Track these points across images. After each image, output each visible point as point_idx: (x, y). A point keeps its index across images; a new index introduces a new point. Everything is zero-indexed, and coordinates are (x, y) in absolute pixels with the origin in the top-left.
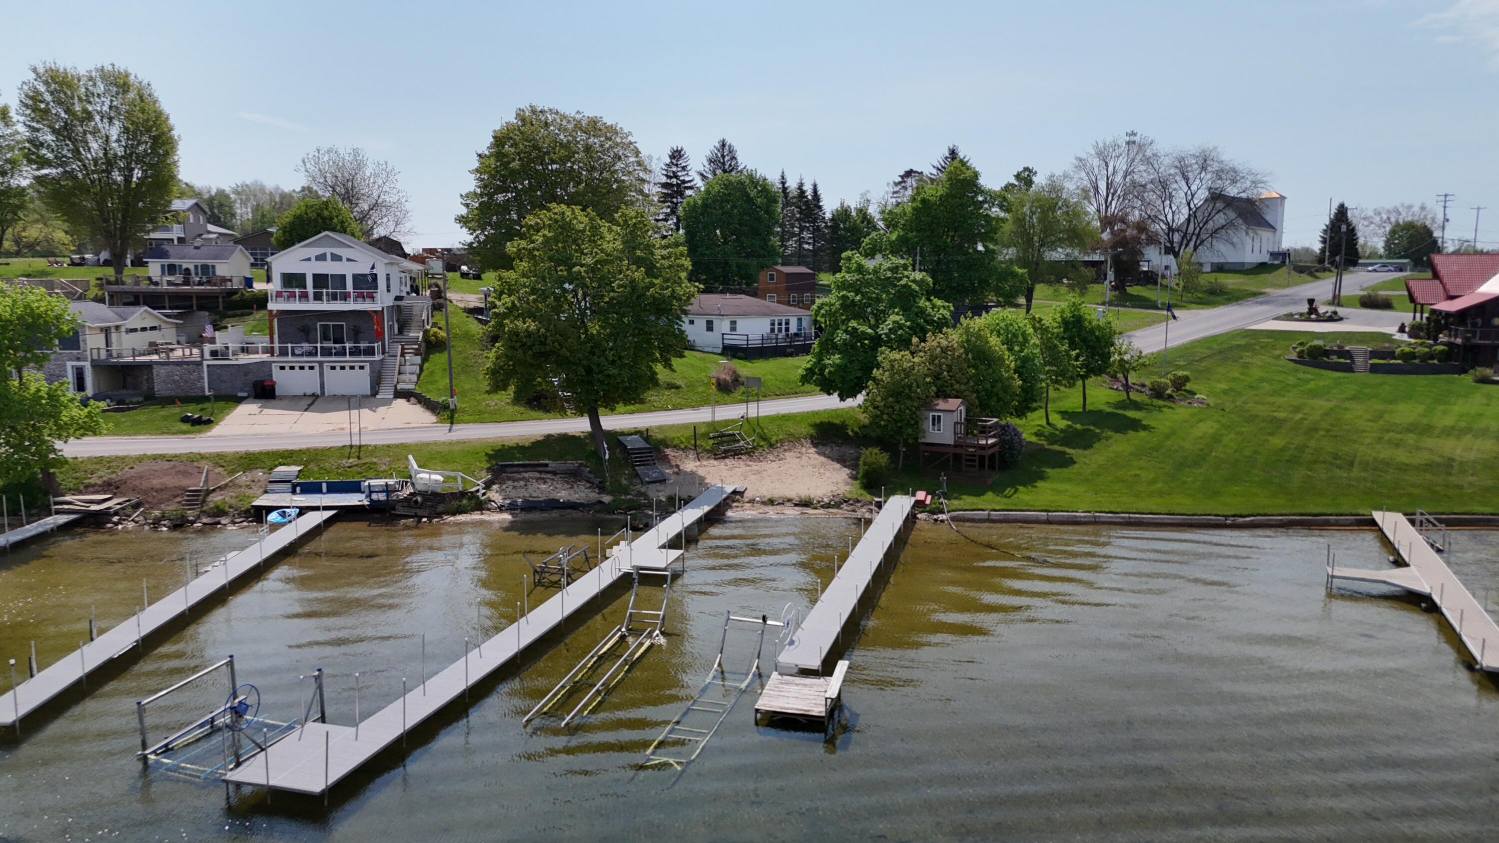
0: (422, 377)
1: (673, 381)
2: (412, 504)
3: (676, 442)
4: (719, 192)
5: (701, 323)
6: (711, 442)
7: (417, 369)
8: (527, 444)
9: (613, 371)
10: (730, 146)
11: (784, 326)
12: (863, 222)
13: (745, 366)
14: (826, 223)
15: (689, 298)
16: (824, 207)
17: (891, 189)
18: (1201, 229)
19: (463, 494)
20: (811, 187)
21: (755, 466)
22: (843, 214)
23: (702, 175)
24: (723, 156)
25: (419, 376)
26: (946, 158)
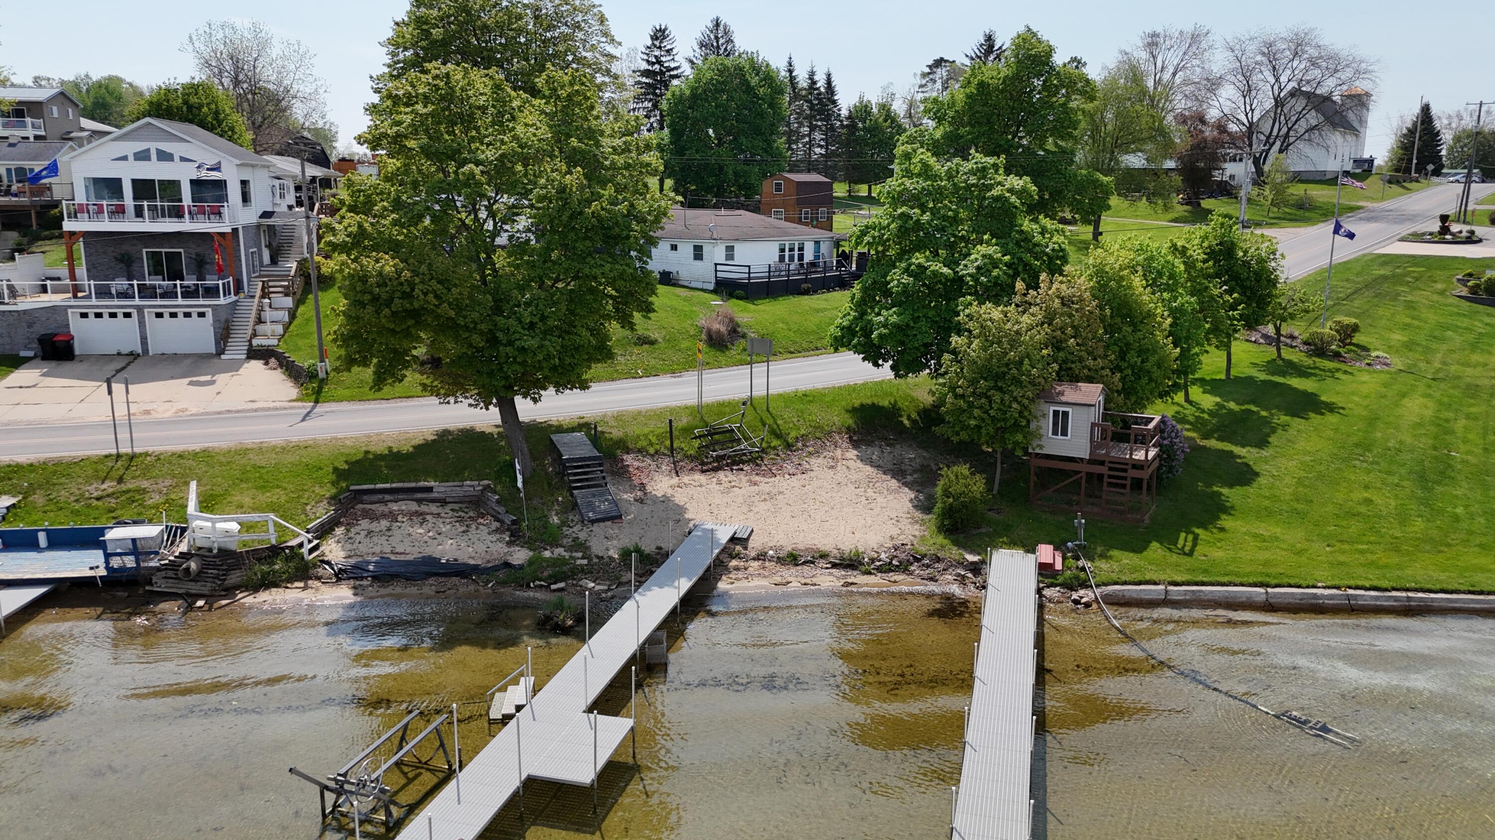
0: (292, 327)
1: (647, 333)
2: (180, 574)
3: (643, 443)
4: (712, 79)
5: (686, 249)
6: (696, 443)
7: (284, 316)
8: (406, 448)
9: (531, 342)
10: (725, 26)
11: (796, 253)
12: (885, 121)
13: (745, 310)
14: (841, 121)
15: (657, 220)
16: (839, 102)
17: (919, 81)
18: (1289, 129)
19: (275, 551)
20: (825, 77)
21: (766, 484)
22: (862, 111)
23: (692, 62)
24: (717, 38)
25: (286, 328)
26: (981, 45)
